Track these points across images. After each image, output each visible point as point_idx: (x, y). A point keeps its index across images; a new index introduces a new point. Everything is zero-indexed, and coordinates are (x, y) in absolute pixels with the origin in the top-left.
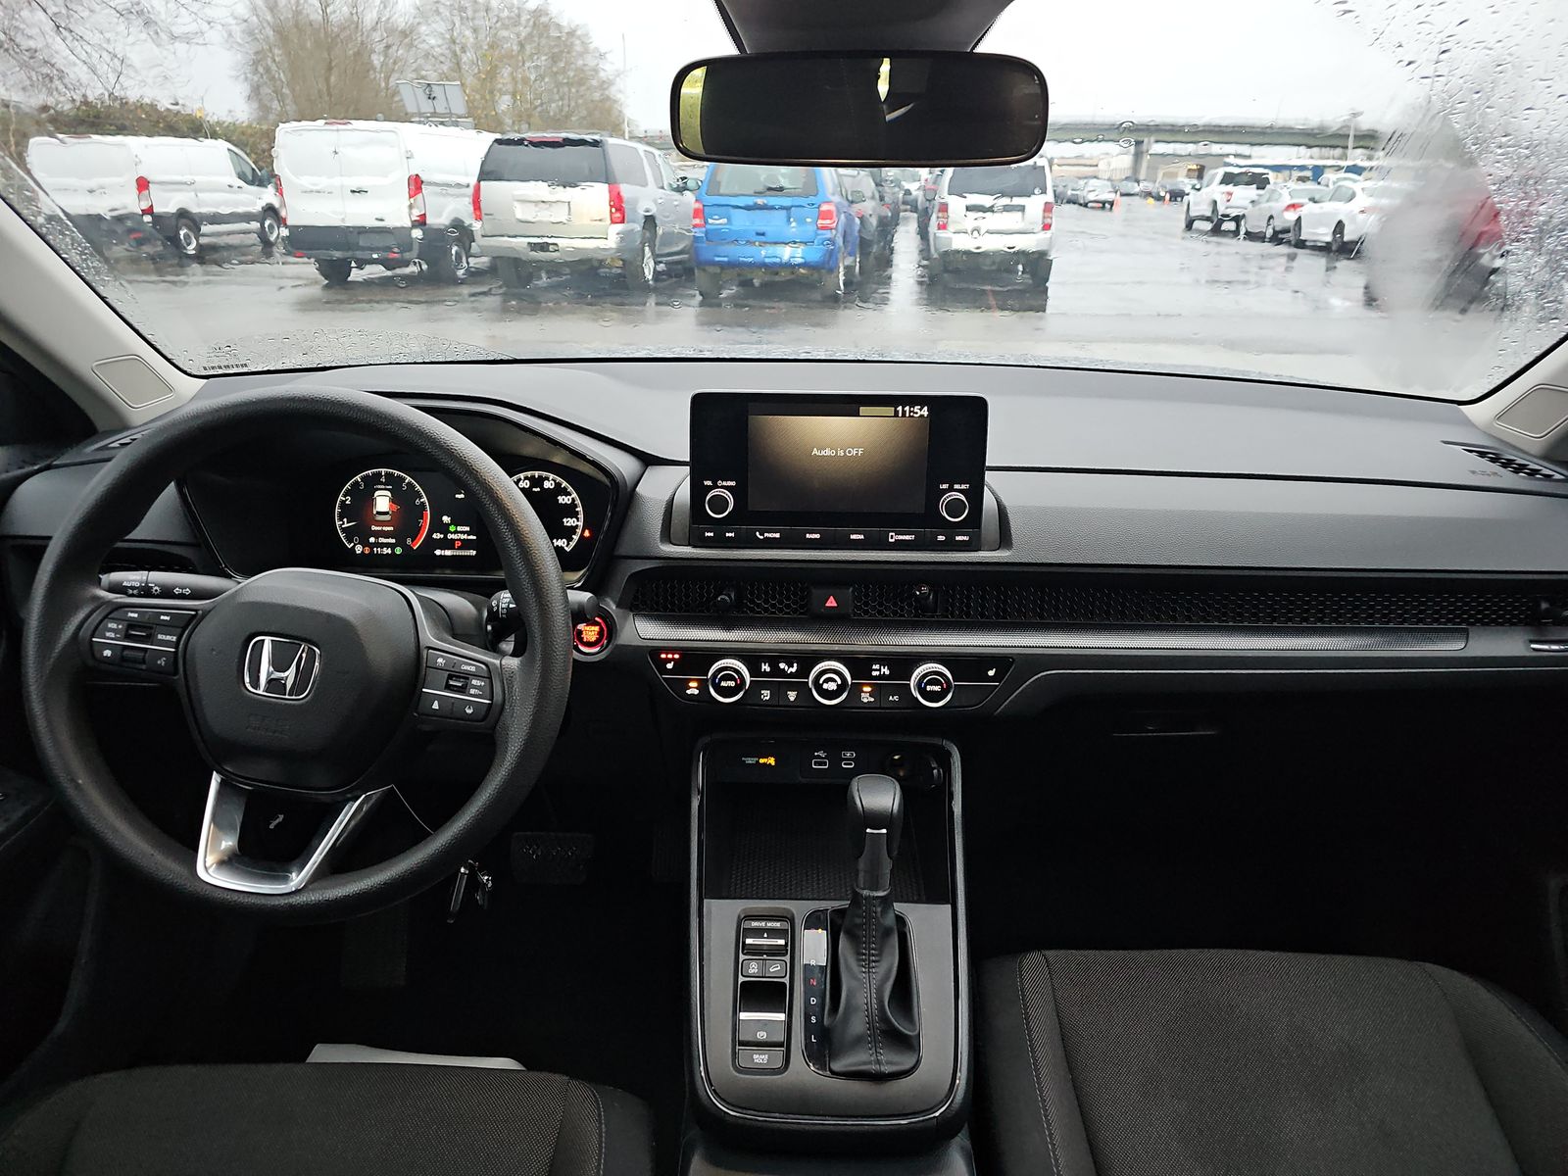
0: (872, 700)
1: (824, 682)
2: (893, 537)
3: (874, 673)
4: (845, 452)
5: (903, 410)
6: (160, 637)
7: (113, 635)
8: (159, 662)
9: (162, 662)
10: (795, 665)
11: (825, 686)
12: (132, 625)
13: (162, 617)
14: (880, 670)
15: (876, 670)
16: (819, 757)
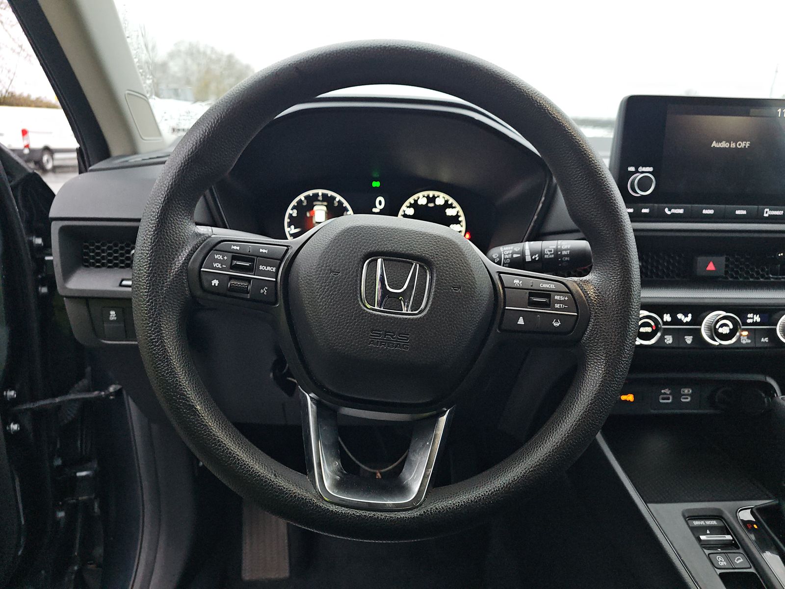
0: (749, 341)
1: (719, 327)
2: (767, 212)
3: (749, 321)
4: (736, 145)
5: (782, 111)
6: (261, 267)
7: (219, 266)
8: (262, 291)
9: (264, 291)
10: (690, 315)
11: (720, 330)
12: (236, 256)
13: (261, 250)
14: (753, 318)
15: (751, 318)
16: (665, 394)
